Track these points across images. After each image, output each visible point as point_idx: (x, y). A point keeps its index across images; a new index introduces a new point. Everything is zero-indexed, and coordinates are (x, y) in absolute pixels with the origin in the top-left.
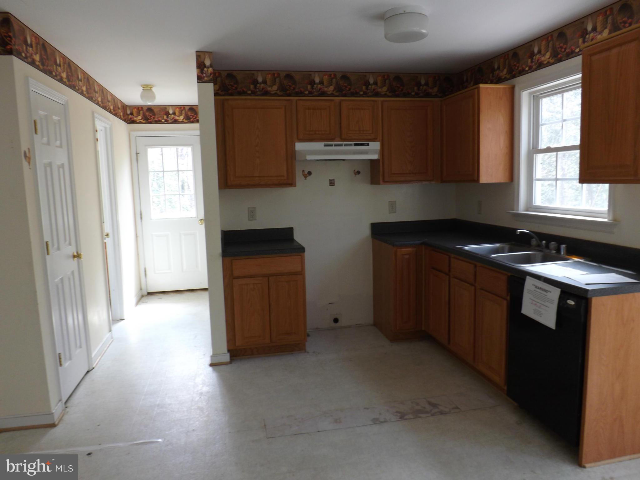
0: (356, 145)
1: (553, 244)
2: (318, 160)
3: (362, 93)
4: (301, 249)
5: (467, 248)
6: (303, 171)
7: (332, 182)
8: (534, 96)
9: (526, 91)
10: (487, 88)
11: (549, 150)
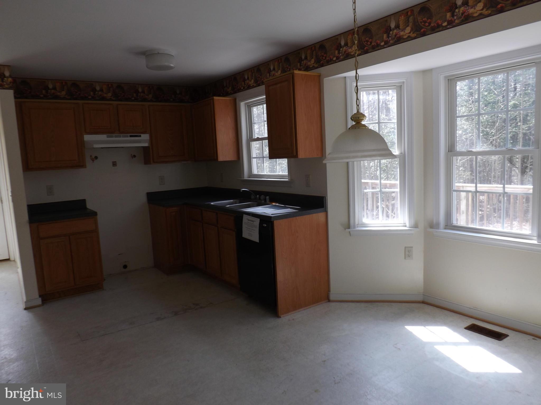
0: (131, 136)
1: (262, 197)
2: (102, 148)
3: (133, 99)
4: (94, 214)
5: (212, 203)
6: (91, 156)
7: (114, 164)
8: (248, 105)
9: (243, 102)
10: (219, 99)
11: (258, 139)
